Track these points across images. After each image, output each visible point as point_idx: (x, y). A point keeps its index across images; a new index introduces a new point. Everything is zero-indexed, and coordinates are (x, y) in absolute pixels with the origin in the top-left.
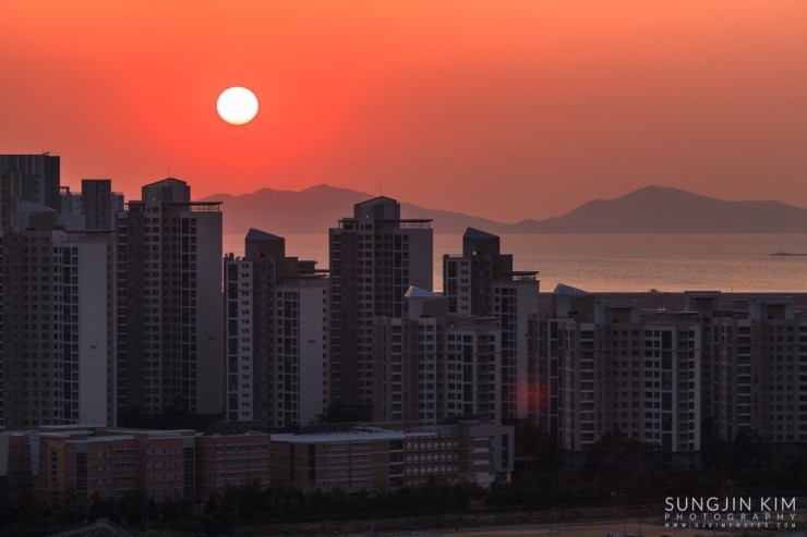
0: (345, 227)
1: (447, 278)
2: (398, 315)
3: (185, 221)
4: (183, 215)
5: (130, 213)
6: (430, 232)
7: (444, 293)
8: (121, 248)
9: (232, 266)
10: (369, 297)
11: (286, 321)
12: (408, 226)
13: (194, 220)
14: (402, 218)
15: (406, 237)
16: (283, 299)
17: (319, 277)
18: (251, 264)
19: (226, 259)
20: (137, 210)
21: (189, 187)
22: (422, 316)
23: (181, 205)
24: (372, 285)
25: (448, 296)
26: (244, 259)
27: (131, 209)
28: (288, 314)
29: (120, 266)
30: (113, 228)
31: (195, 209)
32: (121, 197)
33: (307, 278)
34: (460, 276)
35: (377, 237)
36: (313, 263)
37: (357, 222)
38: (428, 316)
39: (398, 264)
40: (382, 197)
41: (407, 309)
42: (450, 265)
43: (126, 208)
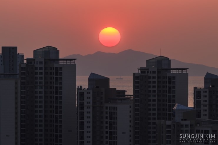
0: (142, 72)
1: (196, 100)
2: (170, 119)
3: (57, 69)
4: (56, 65)
5: (27, 65)
6: (187, 75)
7: (194, 107)
8: (22, 83)
9: (81, 92)
10: (154, 110)
11: (110, 122)
12: (175, 72)
13: (61, 68)
14: (172, 67)
15: (174, 78)
16: (108, 111)
17: (128, 99)
18: (91, 92)
19: (78, 89)
20: (31, 63)
21: (59, 51)
22: (182, 120)
23: (54, 60)
24: (156, 103)
25: (196, 109)
26: (88, 89)
27: (28, 62)
28: (111, 118)
29: (22, 93)
30: (18, 72)
31: (61, 62)
32: (23, 56)
33: (121, 99)
34: (202, 99)
35: (158, 77)
36: (124, 91)
37: (148, 69)
38: (185, 120)
39: (170, 92)
40: (161, 56)
41: (174, 116)
42: (197, 93)
43: (25, 62)
